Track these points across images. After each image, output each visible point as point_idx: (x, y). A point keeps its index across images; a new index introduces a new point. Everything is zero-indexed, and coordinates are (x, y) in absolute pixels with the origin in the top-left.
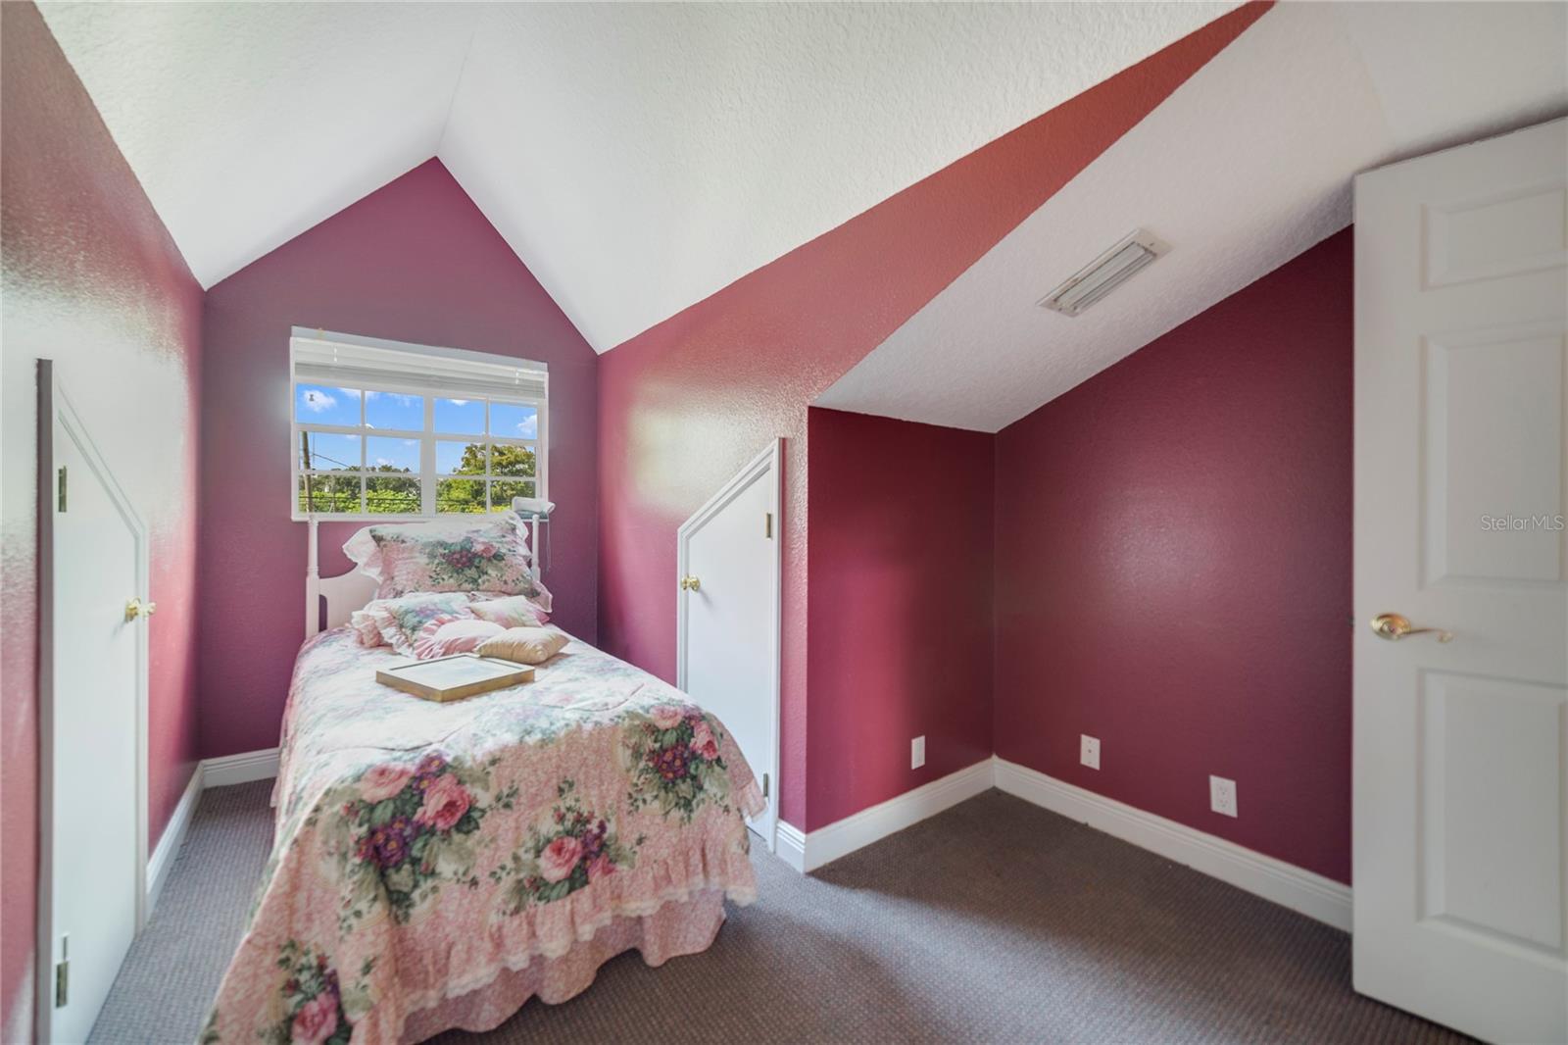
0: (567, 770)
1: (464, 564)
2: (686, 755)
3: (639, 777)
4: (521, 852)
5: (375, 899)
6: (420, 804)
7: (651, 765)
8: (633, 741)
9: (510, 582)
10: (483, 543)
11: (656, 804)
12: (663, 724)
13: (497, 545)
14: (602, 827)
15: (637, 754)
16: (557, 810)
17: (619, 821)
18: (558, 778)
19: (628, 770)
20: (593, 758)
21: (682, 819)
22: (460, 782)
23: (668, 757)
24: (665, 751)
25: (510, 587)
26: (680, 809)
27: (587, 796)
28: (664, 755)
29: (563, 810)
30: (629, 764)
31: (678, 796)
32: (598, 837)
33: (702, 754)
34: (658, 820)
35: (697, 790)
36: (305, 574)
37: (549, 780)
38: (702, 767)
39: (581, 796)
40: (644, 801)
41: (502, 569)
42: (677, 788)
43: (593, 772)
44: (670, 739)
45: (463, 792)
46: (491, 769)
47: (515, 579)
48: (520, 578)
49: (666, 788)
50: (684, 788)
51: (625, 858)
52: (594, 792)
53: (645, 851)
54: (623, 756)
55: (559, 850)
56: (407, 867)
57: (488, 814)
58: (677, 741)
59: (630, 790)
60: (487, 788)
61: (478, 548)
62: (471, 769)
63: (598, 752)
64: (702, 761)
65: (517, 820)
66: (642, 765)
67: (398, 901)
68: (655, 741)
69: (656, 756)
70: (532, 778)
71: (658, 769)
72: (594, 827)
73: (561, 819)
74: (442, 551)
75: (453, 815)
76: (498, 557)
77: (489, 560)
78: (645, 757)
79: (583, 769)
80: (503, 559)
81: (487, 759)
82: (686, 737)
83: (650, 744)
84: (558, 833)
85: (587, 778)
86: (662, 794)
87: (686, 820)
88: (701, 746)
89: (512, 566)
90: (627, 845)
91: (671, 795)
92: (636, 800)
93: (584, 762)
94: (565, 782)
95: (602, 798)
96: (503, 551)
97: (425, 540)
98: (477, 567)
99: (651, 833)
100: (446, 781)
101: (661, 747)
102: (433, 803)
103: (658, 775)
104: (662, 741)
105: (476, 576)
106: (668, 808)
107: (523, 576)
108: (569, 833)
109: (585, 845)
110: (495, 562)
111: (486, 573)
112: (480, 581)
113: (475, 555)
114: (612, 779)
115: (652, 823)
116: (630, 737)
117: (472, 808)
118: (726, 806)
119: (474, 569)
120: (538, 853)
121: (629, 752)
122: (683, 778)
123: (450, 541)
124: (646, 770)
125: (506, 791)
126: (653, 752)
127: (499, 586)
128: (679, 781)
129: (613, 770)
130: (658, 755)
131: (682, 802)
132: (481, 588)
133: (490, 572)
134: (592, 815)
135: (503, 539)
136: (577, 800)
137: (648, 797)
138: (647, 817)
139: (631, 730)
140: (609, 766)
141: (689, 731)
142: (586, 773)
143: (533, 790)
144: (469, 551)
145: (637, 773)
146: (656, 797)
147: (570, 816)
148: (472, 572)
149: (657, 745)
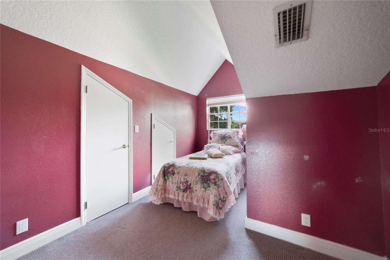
0: (187, 172)
1: (223, 139)
2: (208, 179)
3: (199, 179)
4: (178, 182)
5: (162, 178)
6: (169, 169)
7: (201, 178)
8: (199, 172)
9: (232, 143)
10: (228, 135)
11: (200, 185)
12: (206, 171)
13: (231, 135)
14: (190, 184)
15: (199, 174)
16: (184, 178)
17: (193, 185)
18: (186, 173)
19: (197, 177)
20: (192, 172)
21: (204, 191)
22: (174, 168)
23: (205, 178)
24: (204, 176)
25: (232, 144)
26: (204, 188)
27: (189, 178)
28: (204, 177)
29: (185, 178)
30: (197, 176)
31: (204, 186)
32: (189, 186)
33: (211, 180)
34: (199, 188)
35: (208, 187)
36: (208, 139)
37: (184, 173)
38: (211, 183)
39: (188, 178)
40: (198, 184)
41: (230, 140)
42: (204, 184)
43: (191, 174)
44: (206, 174)
45: (174, 169)
46: (178, 168)
47: (233, 142)
48: (234, 142)
49: (202, 183)
50: (206, 185)
51: (193, 192)
52: (190, 178)
53: (196, 193)
54: (196, 174)
55: (183, 184)
56: (167, 176)
57: (176, 174)
58: (207, 175)
59: (196, 181)
60: (176, 170)
61: (227, 135)
62: (176, 167)
63: (193, 171)
64: (211, 182)
65: (179, 177)
66: (199, 177)
67: (165, 180)
68: (203, 174)
69: (203, 176)
70: (182, 171)
71: (202, 179)
72: (189, 183)
73: (184, 180)
74: (221, 136)
75: (172, 172)
76: (230, 138)
77: (228, 138)
78: (200, 176)
79: (190, 173)
80: (231, 138)
81: (178, 166)
82: (209, 175)
83: (202, 174)
84: (183, 181)
85: (190, 175)
86: (201, 184)
87: (205, 191)
88: (212, 178)
89: (233, 140)
90: (194, 190)
91: (203, 185)
92: (197, 183)
93: (190, 172)
94: (187, 174)
95: (191, 179)
96: (232, 136)
97: (219, 134)
98: (226, 139)
99: (198, 190)
100: (173, 167)
101: (204, 175)
102: (170, 170)
103: (202, 180)
104: (204, 174)
105: (225, 141)
106: (201, 187)
107: (235, 142)
108: (185, 182)
109: (187, 186)
110: (229, 138)
111: (227, 141)
112: (225, 142)
113: (226, 137)
114: (194, 177)
115: (198, 188)
116: (199, 171)
117: (174, 172)
118: (212, 193)
119: (225, 140)
120: (180, 183)
121: (198, 174)
122: (206, 183)
123: (222, 134)
124: (200, 178)
125: (178, 172)
126: (202, 175)
127: (229, 143)
128: (205, 183)
129: (194, 176)
130: (203, 177)
131: (205, 187)
132: (226, 143)
133: (228, 140)
134: (189, 181)
135: (233, 134)
136: (187, 178)
137: (199, 183)
138: (198, 187)
139: (201, 170)
140: (194, 175)
141: (210, 175)
142: (190, 174)
143: (182, 173)
144: (225, 136)
145: (198, 178)
146: (200, 184)
147: (186, 180)
148: (224, 140)
149: (203, 175)
